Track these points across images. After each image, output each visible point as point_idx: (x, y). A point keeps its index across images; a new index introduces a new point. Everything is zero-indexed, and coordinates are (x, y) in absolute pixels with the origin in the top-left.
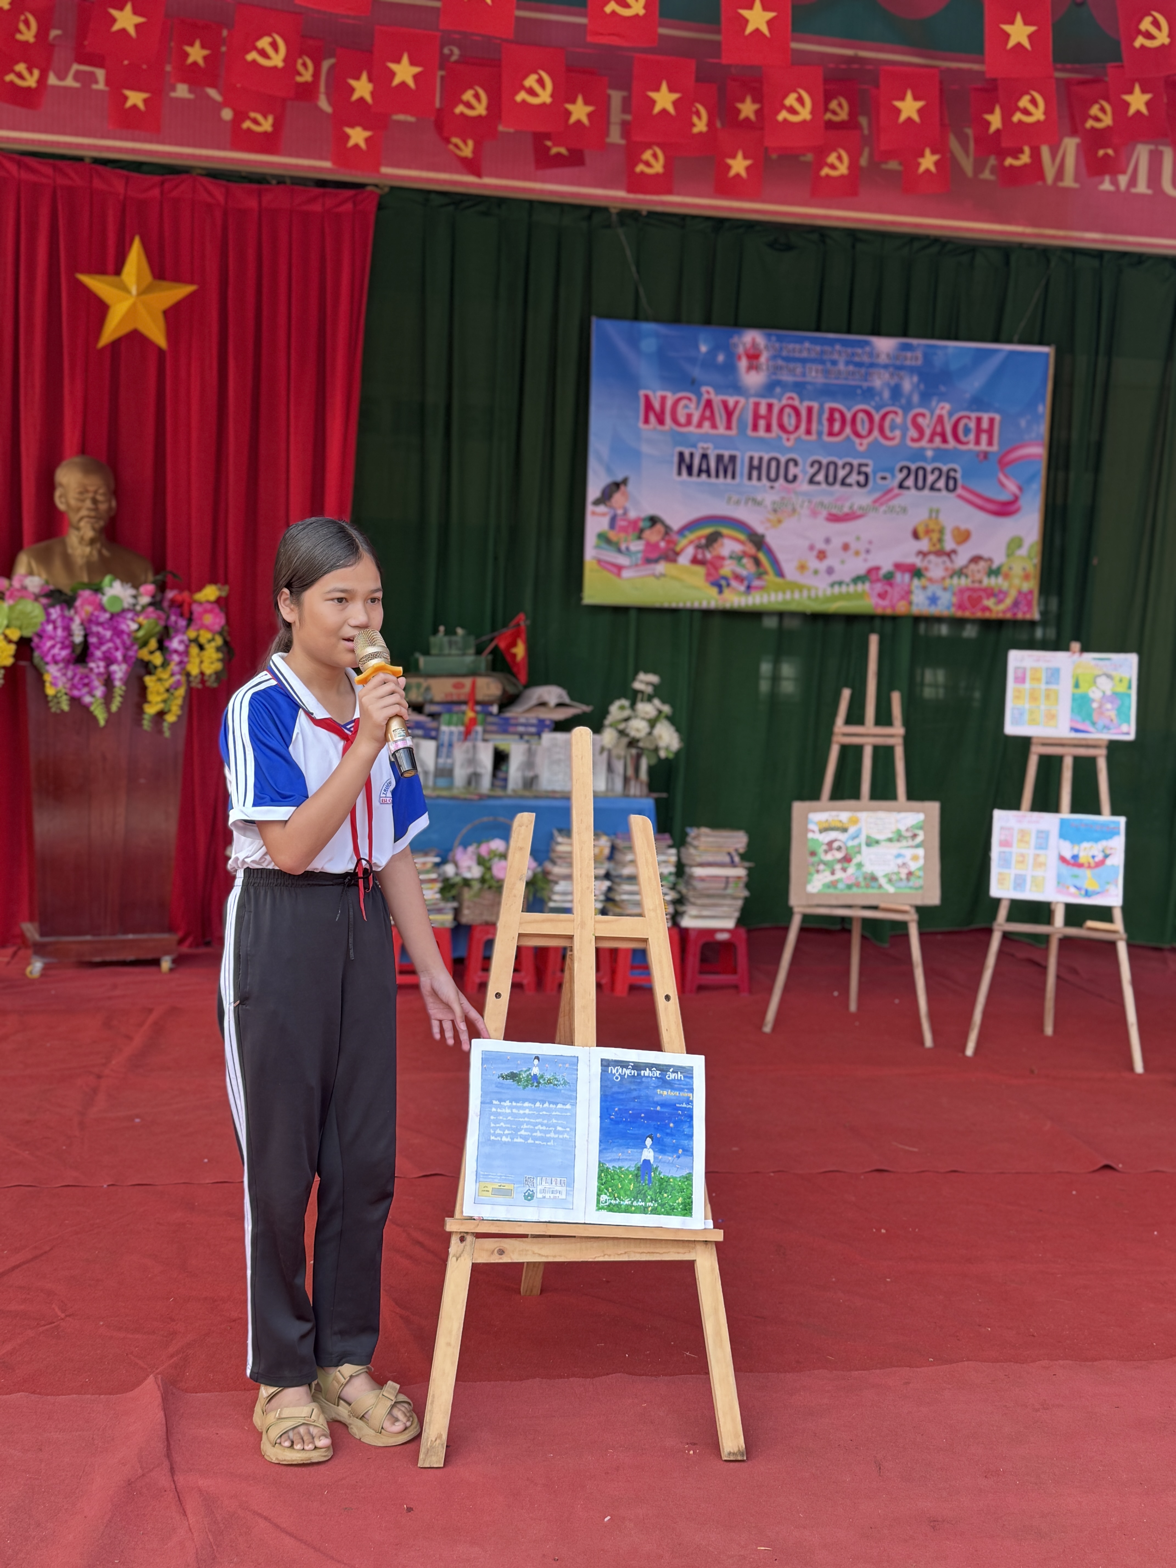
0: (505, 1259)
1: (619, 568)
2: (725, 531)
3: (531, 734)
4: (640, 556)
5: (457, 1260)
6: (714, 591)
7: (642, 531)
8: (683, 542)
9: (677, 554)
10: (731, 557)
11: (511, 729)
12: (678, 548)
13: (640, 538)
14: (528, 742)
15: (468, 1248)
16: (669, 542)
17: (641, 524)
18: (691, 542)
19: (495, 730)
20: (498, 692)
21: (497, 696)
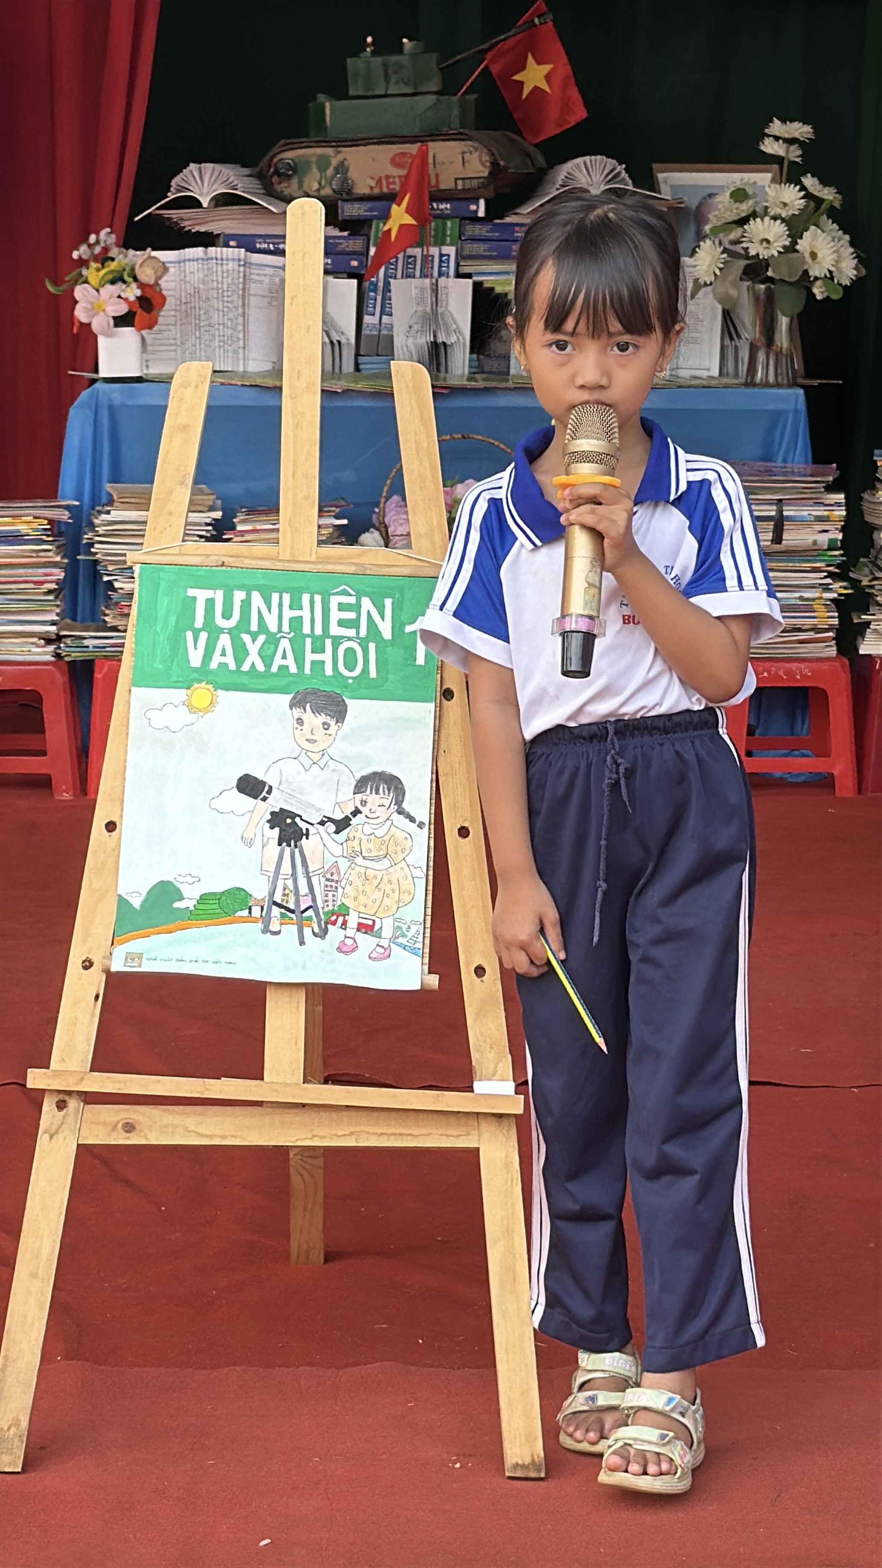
0: (135, 1140)
5: (51, 1137)
15: (70, 1119)
19: (481, 252)
20: (486, 174)
21: (482, 180)
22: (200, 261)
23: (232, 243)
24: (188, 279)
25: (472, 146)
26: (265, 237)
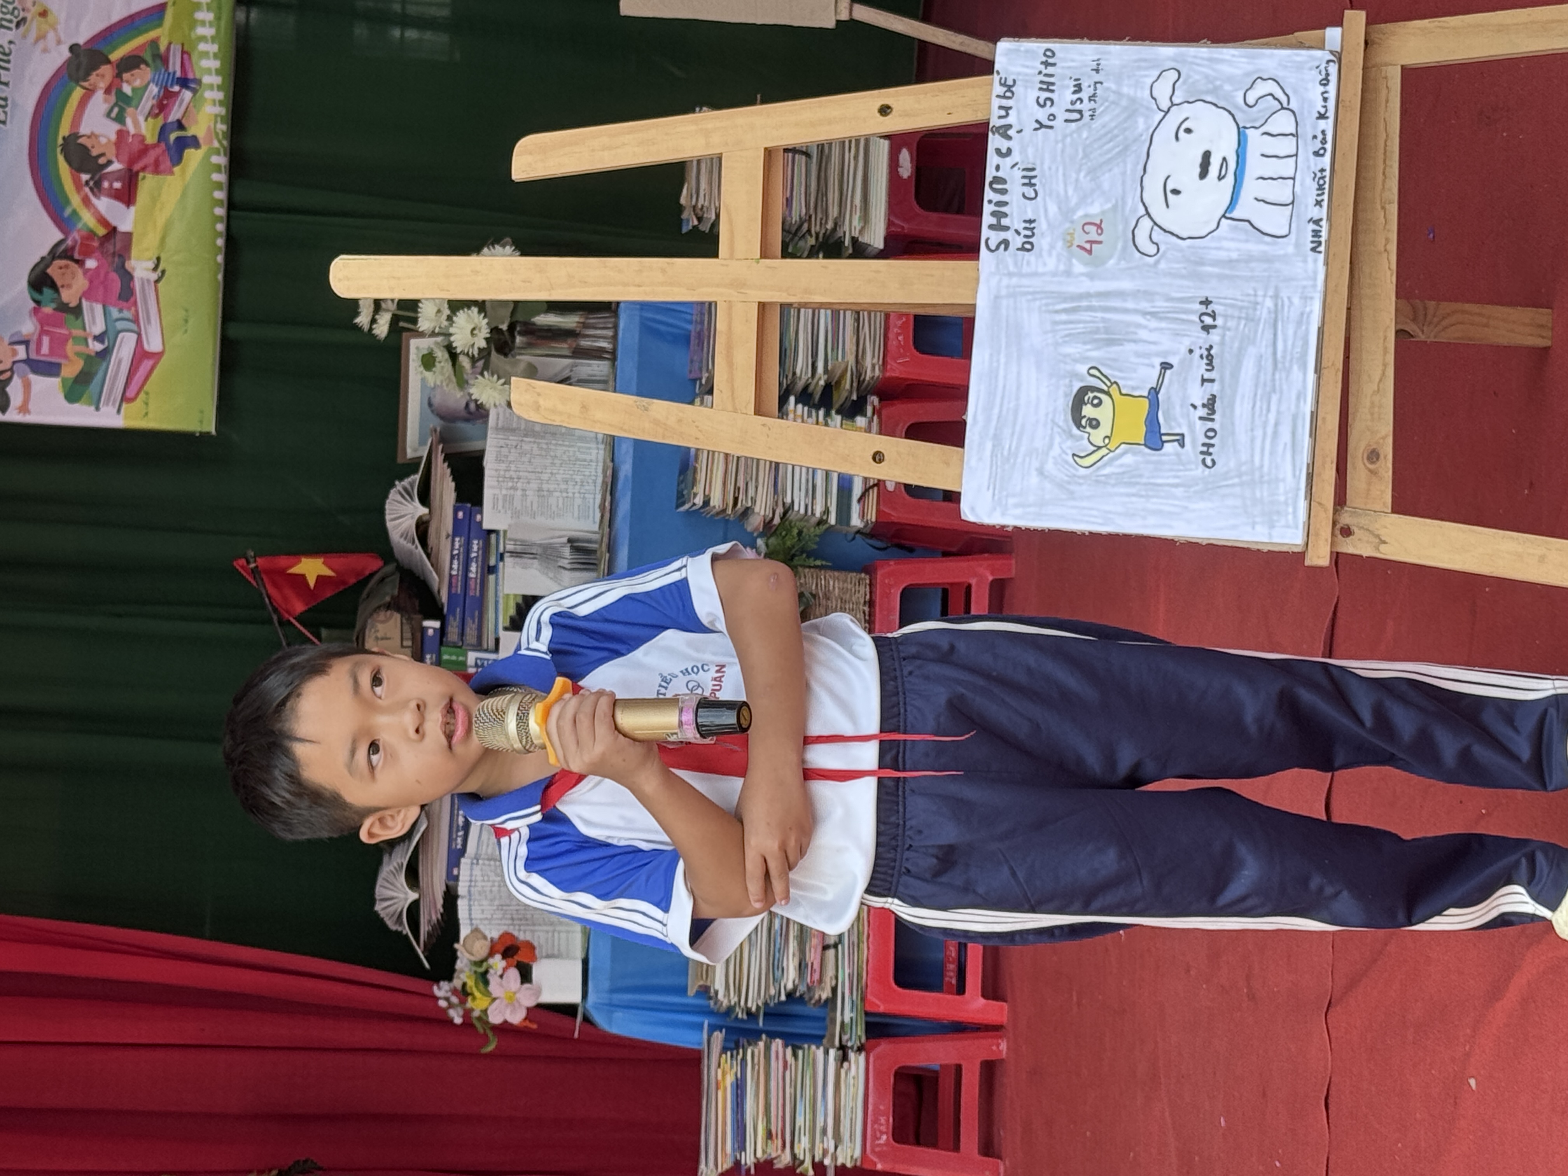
1: (141, 355)
2: (64, 130)
3: (486, 549)
4: (115, 313)
6: (193, 157)
7: (63, 308)
8: (88, 219)
9: (113, 231)
10: (120, 119)
11: (474, 590)
12: (101, 231)
13: (77, 311)
14: (501, 557)
16: (88, 252)
17: (48, 309)
18: (86, 202)
19: (475, 626)
20: (397, 616)
21: (404, 621)
22: (472, 903)
23: (455, 872)
24: (489, 916)
25: (370, 630)
26: (451, 840)
